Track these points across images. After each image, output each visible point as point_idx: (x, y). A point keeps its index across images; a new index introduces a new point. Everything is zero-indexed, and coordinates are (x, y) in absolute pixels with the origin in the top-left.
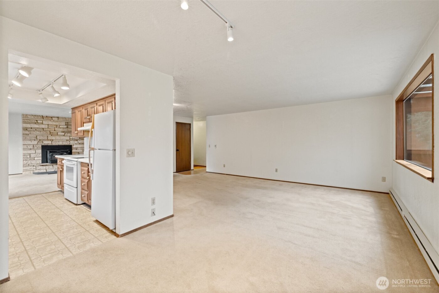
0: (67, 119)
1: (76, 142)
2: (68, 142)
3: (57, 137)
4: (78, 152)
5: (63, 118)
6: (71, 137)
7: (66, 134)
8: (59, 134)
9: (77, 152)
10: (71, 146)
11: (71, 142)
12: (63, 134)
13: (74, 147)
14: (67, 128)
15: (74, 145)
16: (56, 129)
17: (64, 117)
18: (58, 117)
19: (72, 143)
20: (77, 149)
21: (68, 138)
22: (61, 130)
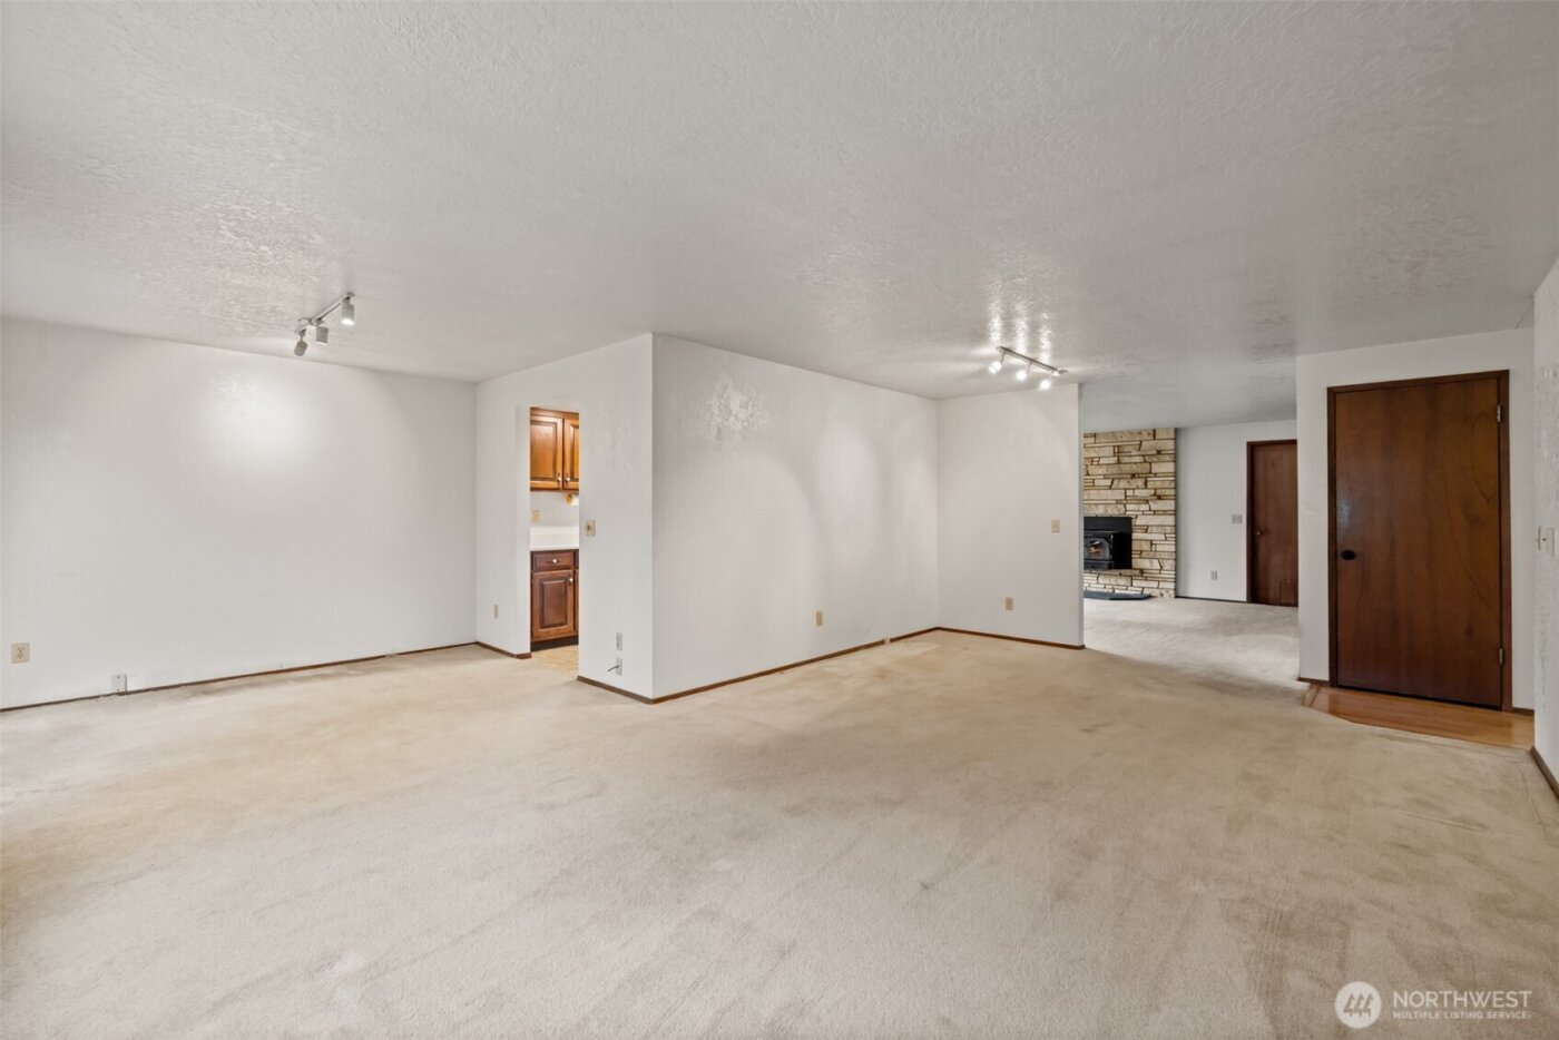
0: (1119, 435)
1: (1144, 507)
2: (1120, 506)
3: (1092, 492)
4: (1151, 541)
5: (1106, 434)
6: (1129, 493)
7: (1116, 482)
8: (1097, 483)
9: (1147, 540)
10: (1128, 520)
11: (1129, 507)
12: (1108, 482)
13: (1138, 522)
14: (1119, 462)
15: (1137, 516)
16: (1092, 470)
17: (1110, 430)
18: (1095, 435)
19: (1131, 509)
20: (1147, 530)
21: (1119, 495)
22: (1102, 471)
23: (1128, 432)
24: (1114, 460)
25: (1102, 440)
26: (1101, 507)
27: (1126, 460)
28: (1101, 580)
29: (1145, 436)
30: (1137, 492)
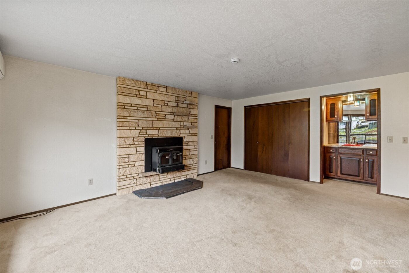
0: (177, 90)
1: (187, 132)
2: (178, 133)
3: (164, 122)
4: (190, 150)
5: (172, 88)
6: (182, 124)
7: (176, 117)
8: (167, 117)
9: (188, 149)
10: (181, 139)
11: (182, 132)
12: (173, 117)
13: (185, 140)
14: (177, 106)
15: (184, 137)
16: (164, 108)
17: (173, 86)
18: (166, 87)
19: (183, 133)
20: (188, 144)
21: (177, 125)
22: (170, 110)
23: (182, 89)
24: (175, 104)
25: (170, 91)
26: (169, 131)
27: (181, 105)
28: (169, 176)
29: (188, 94)
30: (185, 124)
